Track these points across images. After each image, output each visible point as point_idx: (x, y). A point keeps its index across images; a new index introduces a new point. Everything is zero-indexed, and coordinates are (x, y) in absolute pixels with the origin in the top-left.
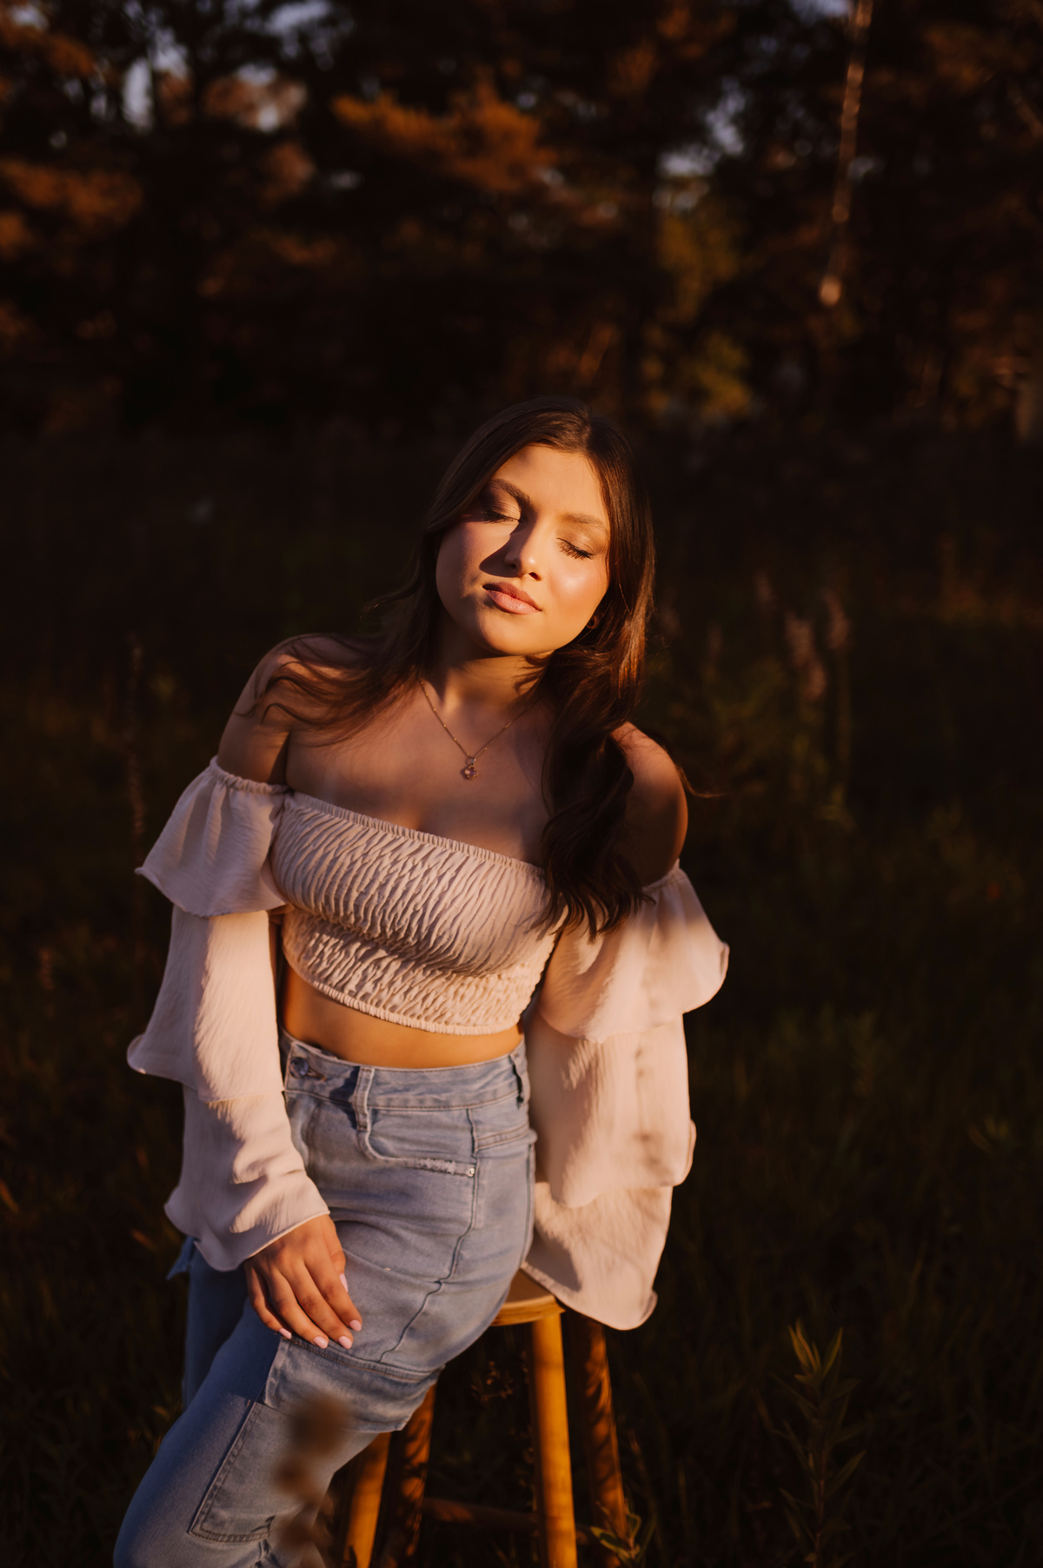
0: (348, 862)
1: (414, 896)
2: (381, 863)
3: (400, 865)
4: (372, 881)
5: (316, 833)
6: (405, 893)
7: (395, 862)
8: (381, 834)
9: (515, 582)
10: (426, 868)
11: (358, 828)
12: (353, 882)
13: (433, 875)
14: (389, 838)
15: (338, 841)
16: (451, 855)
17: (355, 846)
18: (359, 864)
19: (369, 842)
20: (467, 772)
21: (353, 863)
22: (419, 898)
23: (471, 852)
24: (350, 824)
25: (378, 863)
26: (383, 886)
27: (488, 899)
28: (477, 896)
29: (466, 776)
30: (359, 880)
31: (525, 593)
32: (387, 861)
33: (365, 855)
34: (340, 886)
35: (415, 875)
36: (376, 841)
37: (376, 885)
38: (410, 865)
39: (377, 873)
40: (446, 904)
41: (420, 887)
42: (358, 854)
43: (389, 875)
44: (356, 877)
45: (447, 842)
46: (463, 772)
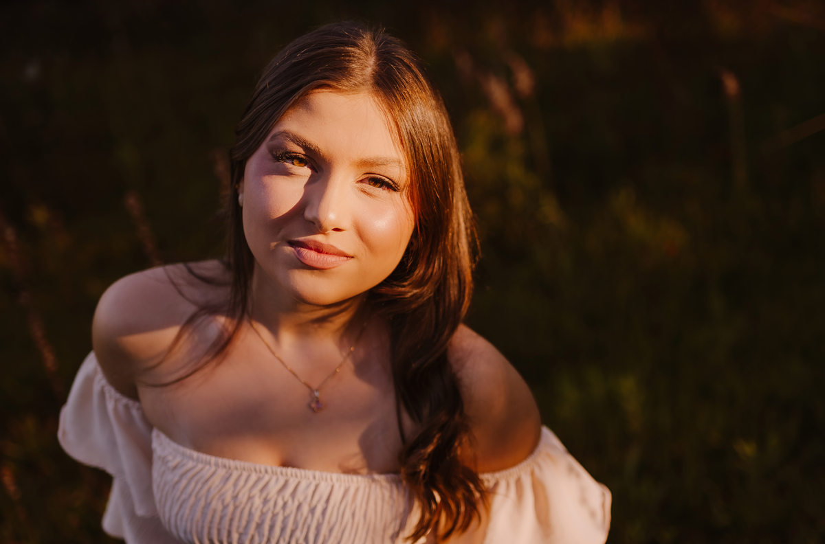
0: (220, 508)
1: (293, 532)
2: (252, 505)
3: (271, 504)
4: (248, 522)
5: (184, 482)
6: (283, 529)
7: (266, 501)
8: (245, 474)
9: (319, 238)
10: (296, 503)
11: (221, 472)
12: (230, 525)
13: (305, 509)
14: (254, 477)
15: (206, 488)
16: (317, 486)
17: (223, 490)
18: (231, 508)
19: (235, 485)
20: (313, 405)
21: (225, 507)
22: (298, 533)
23: (334, 479)
24: (213, 469)
25: (249, 505)
26: (259, 526)
27: (362, 521)
28: (350, 521)
29: (313, 410)
30: (235, 523)
31: (332, 246)
32: (258, 502)
33: (235, 497)
34: (219, 531)
35: (288, 511)
36: (242, 482)
37: (253, 526)
38: (280, 503)
39: (250, 514)
40: (325, 536)
41: (296, 523)
42: (228, 498)
43: (263, 514)
44: (231, 520)
45: (309, 473)
46: (309, 406)
